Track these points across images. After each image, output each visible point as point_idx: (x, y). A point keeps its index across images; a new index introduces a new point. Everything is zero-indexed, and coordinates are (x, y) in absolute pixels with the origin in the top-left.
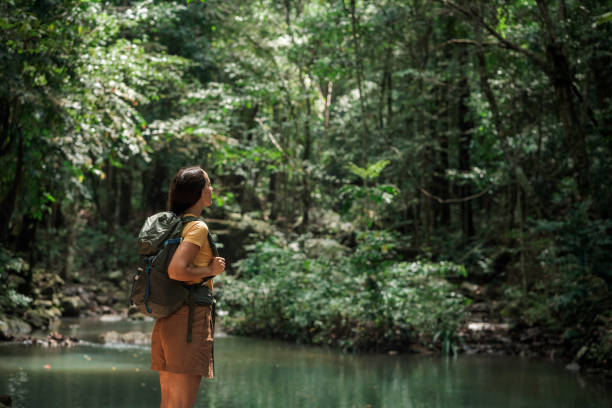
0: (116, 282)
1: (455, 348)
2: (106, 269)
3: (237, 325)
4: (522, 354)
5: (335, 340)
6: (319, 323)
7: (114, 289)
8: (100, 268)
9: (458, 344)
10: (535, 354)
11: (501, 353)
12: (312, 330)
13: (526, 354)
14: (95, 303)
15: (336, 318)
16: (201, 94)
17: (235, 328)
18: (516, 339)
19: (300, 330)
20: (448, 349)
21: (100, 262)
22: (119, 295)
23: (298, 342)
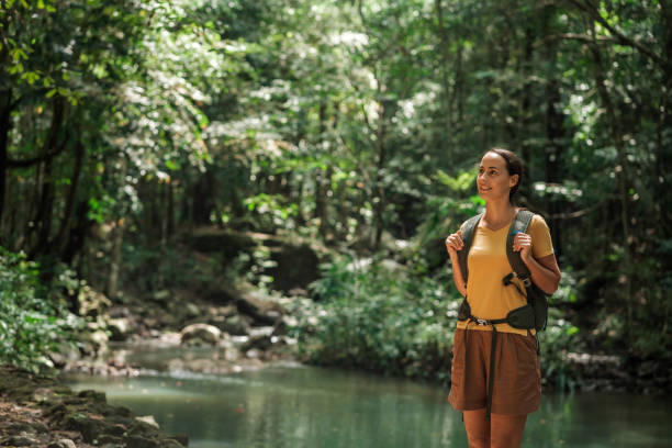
0: (162, 303)
1: (572, 384)
2: (150, 288)
3: (313, 354)
4: (646, 391)
5: (431, 373)
6: (412, 353)
7: (162, 311)
8: (143, 287)
9: (574, 379)
10: (661, 391)
11: (621, 390)
12: (404, 360)
13: (651, 392)
14: (142, 327)
15: (432, 347)
16: (265, 94)
17: (311, 357)
18: (634, 374)
19: (389, 359)
20: (563, 385)
21: (142, 281)
22: (167, 318)
23: (387, 373)
